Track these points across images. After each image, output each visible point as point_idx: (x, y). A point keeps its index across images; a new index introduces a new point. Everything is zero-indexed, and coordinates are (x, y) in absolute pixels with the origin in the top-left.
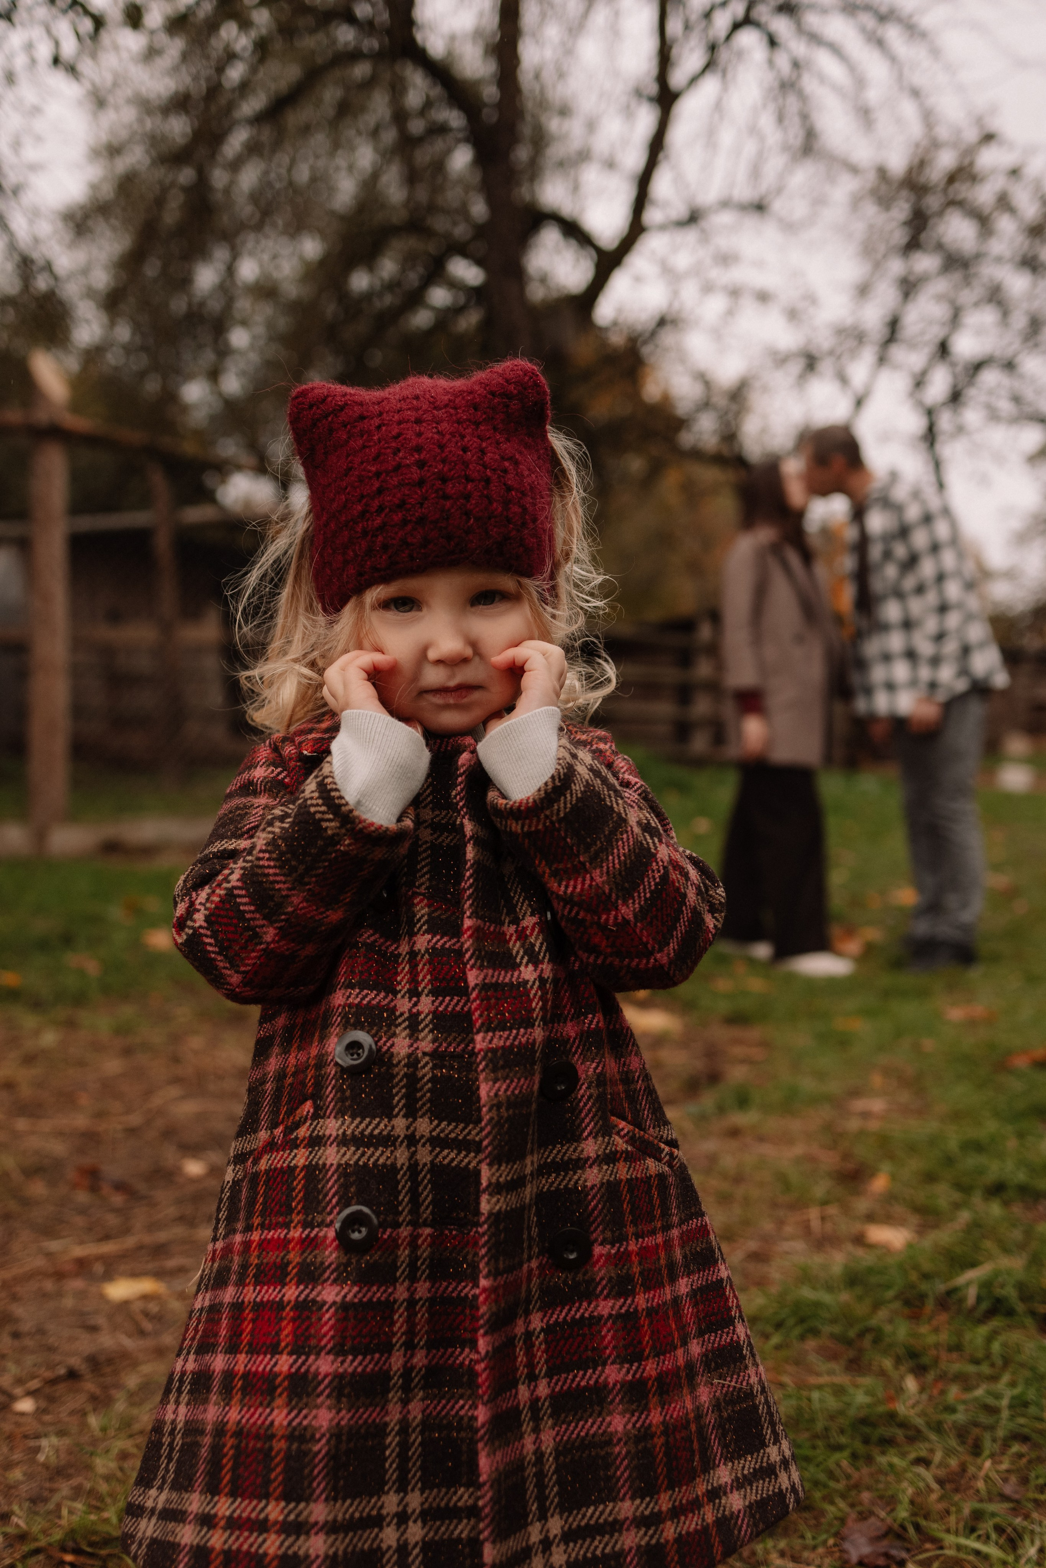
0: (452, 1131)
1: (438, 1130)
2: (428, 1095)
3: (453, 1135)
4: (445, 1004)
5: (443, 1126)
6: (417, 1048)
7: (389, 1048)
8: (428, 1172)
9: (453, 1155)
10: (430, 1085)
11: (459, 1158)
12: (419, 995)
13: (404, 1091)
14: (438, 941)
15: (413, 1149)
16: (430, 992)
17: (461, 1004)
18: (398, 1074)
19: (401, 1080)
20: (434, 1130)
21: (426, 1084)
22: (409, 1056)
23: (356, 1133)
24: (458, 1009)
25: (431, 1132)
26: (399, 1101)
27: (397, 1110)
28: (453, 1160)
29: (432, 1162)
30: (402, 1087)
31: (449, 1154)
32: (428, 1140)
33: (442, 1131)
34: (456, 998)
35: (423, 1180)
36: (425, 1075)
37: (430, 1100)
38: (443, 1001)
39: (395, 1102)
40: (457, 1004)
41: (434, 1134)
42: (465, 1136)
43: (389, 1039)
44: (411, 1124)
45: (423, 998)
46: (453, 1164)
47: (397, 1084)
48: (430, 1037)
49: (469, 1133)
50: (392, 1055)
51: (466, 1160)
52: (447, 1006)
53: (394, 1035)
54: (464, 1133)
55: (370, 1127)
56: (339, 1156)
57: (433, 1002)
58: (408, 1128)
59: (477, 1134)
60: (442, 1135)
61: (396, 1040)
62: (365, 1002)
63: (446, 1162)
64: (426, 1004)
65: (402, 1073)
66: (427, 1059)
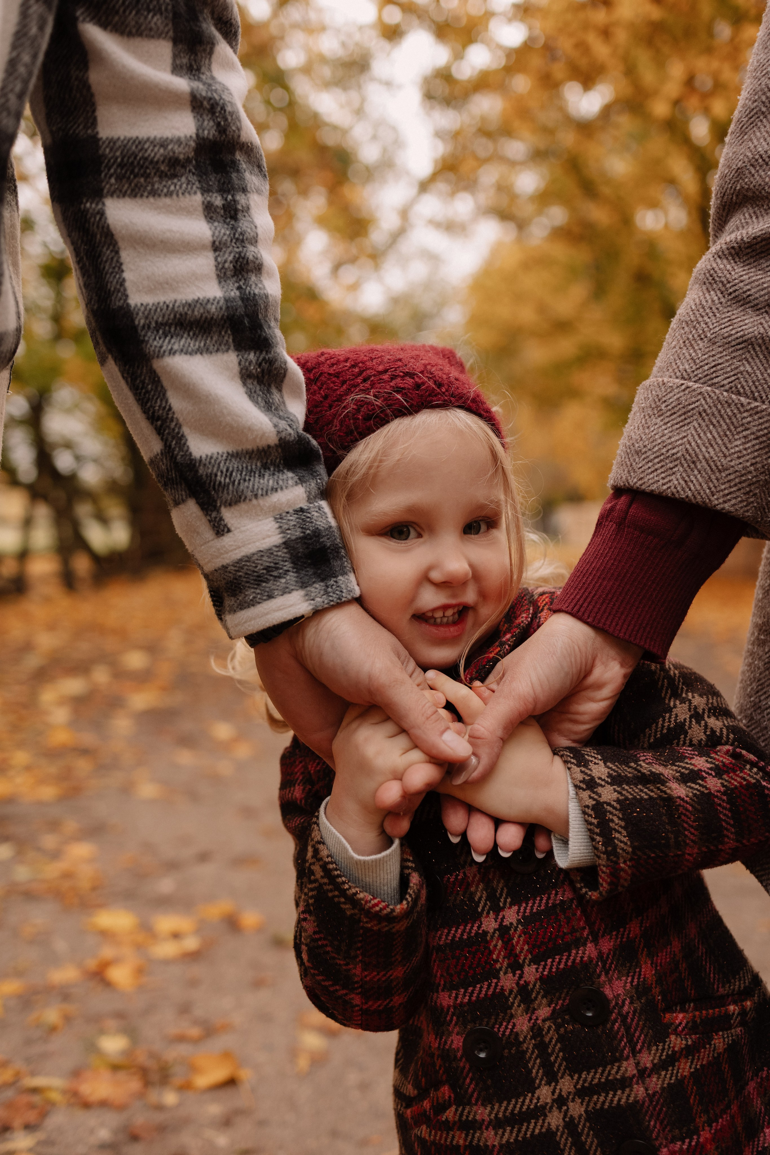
0: (593, 1078)
1: (581, 1082)
2: (561, 1054)
3: (596, 1081)
4: (548, 967)
5: (584, 1076)
6: (537, 1019)
7: (512, 1030)
8: (586, 1120)
9: (602, 1098)
10: (559, 1045)
11: (609, 1098)
12: (521, 967)
13: (538, 1061)
14: (525, 909)
15: (565, 1108)
16: (531, 961)
17: (564, 961)
18: (528, 1048)
19: (533, 1052)
20: (577, 1083)
21: (555, 1045)
22: (532, 1029)
23: (507, 1114)
24: (562, 966)
25: (575, 1087)
26: (537, 1073)
27: (537, 1081)
28: (604, 1103)
29: (586, 1111)
30: (536, 1059)
31: (598, 1098)
32: (575, 1094)
33: (585, 1081)
34: (557, 958)
35: (583, 1130)
36: (552, 1038)
37: (564, 1059)
38: (546, 965)
39: (534, 1075)
40: (559, 963)
41: (579, 1086)
42: (607, 1077)
43: (509, 1022)
44: (555, 1088)
45: (526, 969)
46: (606, 1107)
47: (530, 1058)
48: (544, 1001)
49: (609, 1074)
50: (517, 1034)
51: (616, 1099)
52: (551, 968)
53: (512, 1016)
54: (605, 1074)
55: (518, 1106)
56: (498, 1138)
57: (537, 969)
58: (553, 1093)
59: (617, 1072)
60: (586, 1085)
61: (515, 1020)
62: (474, 998)
63: (598, 1106)
64: (531, 973)
65: (531, 1047)
66: (548, 1024)
